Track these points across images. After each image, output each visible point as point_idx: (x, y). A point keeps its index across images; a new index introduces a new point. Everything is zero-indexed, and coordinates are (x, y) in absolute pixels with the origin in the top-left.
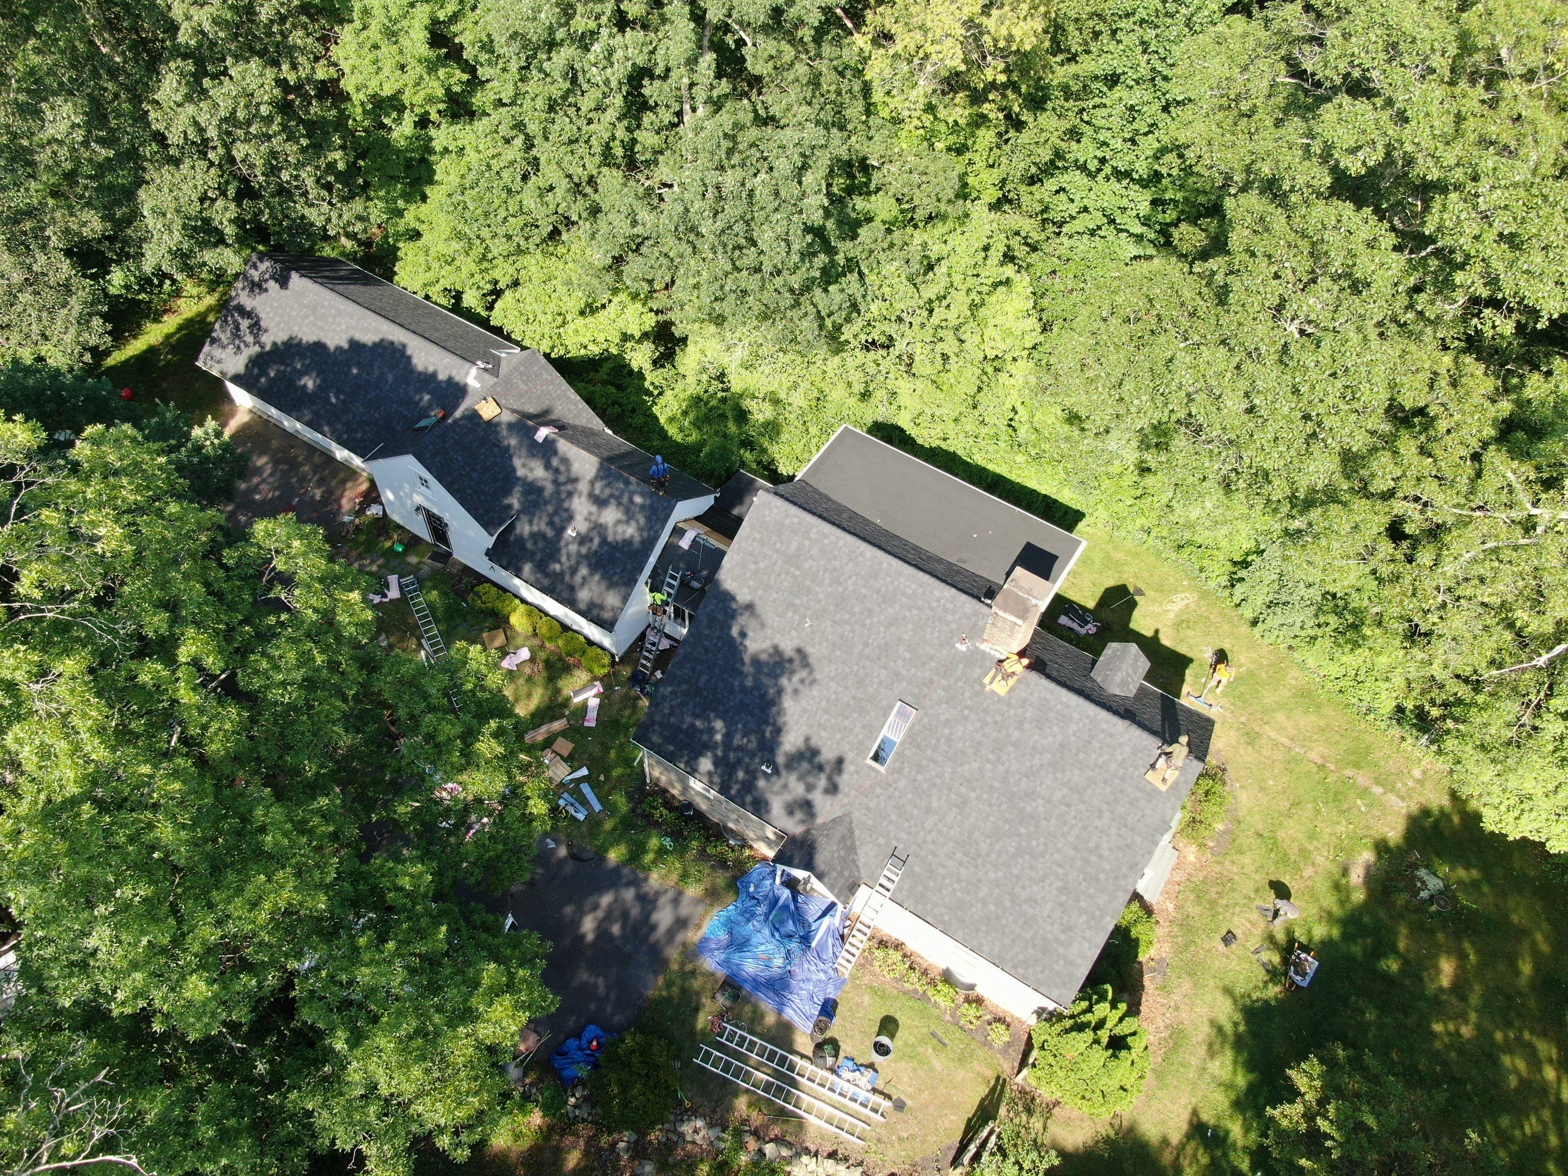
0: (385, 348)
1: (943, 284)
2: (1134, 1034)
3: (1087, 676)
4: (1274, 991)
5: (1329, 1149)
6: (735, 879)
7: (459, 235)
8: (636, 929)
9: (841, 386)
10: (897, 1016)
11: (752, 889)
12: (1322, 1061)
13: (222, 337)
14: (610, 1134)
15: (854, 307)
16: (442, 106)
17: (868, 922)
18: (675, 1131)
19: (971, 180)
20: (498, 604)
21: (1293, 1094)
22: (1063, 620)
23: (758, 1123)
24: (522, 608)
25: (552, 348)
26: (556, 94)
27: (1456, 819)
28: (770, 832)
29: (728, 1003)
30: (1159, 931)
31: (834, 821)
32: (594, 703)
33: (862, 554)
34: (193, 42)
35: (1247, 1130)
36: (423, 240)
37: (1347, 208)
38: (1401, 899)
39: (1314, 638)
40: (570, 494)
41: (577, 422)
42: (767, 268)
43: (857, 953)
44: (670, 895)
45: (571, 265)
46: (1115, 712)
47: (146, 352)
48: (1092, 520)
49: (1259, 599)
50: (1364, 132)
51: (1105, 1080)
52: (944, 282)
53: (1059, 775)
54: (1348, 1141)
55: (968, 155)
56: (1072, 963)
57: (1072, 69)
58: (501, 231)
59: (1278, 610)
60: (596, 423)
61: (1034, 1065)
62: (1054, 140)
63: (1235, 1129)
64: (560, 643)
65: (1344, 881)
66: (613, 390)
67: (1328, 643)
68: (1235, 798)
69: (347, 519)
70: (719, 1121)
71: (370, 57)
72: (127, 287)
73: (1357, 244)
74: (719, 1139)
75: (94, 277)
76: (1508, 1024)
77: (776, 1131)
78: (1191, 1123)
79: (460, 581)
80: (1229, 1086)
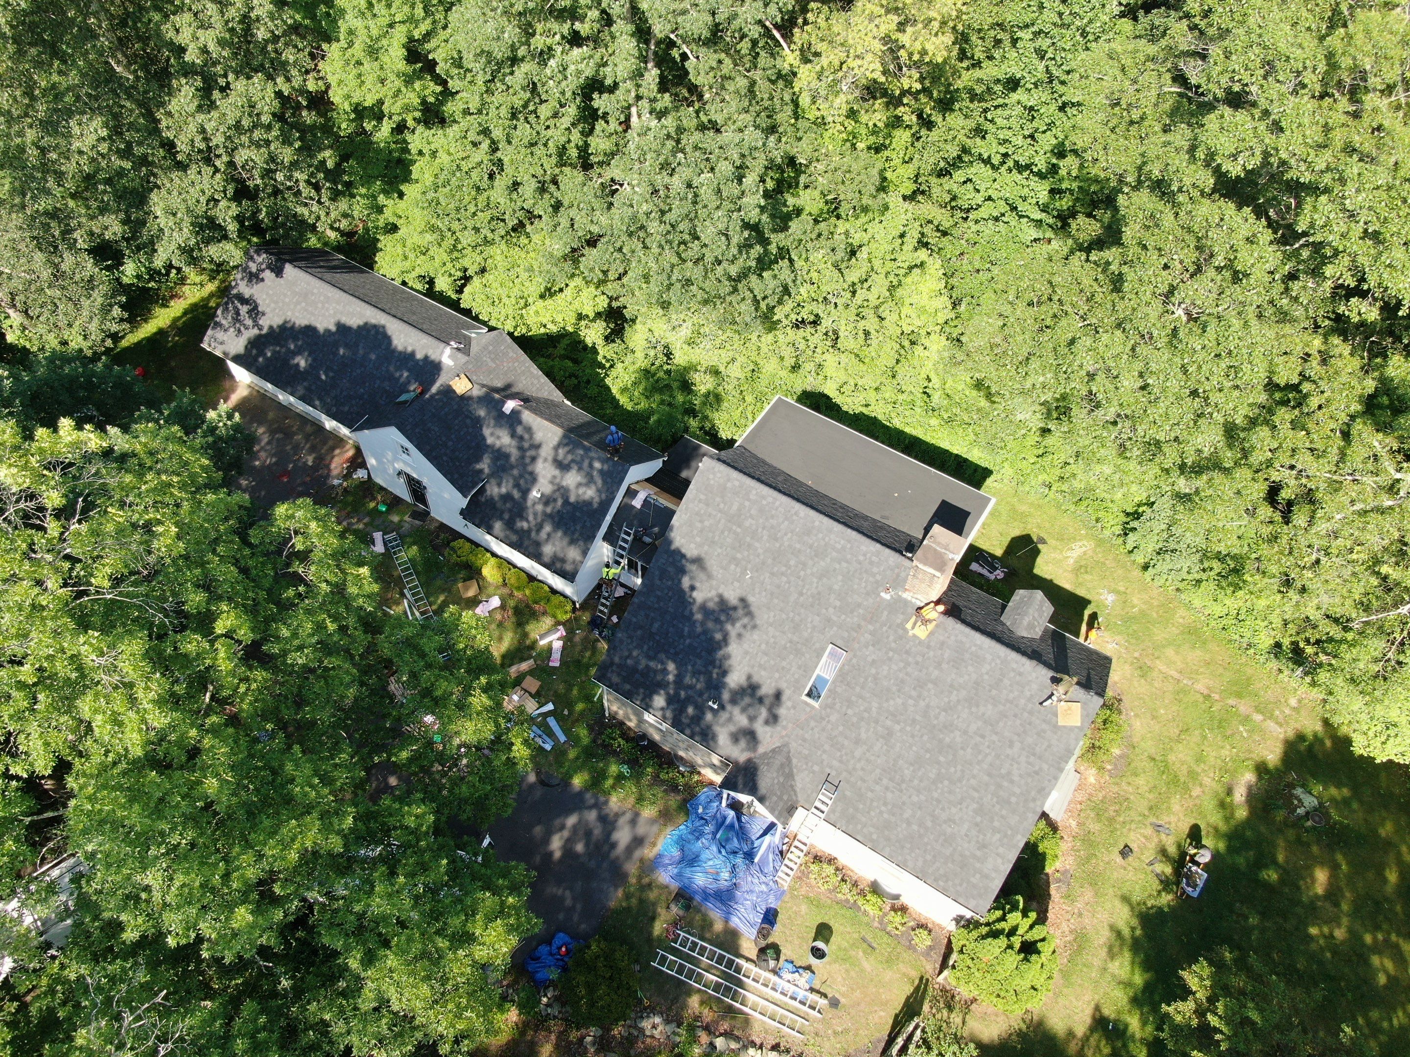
0: (368, 331)
1: (864, 269)
2: (1043, 940)
3: (997, 619)
4: (1166, 899)
5: (1218, 1041)
6: (685, 801)
7: (433, 229)
8: (598, 846)
9: (774, 361)
10: (831, 923)
11: (700, 810)
12: (1211, 963)
13: (224, 322)
14: (578, 1029)
15: (786, 291)
16: (418, 114)
17: (804, 840)
18: (636, 1027)
19: (889, 175)
20: (472, 558)
21: (1185, 993)
22: (974, 567)
23: (709, 1019)
24: (493, 561)
25: (516, 327)
26: (518, 103)
27: (1328, 743)
28: (715, 760)
29: (681, 913)
30: (1064, 846)
31: (773, 751)
32: (558, 645)
33: (796, 514)
34: (198, 61)
35: (1144, 1023)
36: (400, 232)
37: (1229, 207)
38: (1280, 815)
39: (1199, 582)
40: (534, 459)
41: (540, 395)
42: (709, 258)
43: (795, 867)
44: (628, 816)
45: (532, 255)
46: (1024, 653)
47: (155, 334)
48: (999, 476)
49: (1150, 546)
50: (1244, 140)
51: (1018, 980)
52: (866, 267)
53: (974, 709)
54: (1235, 1035)
55: (886, 153)
56: (986, 877)
57: (977, 73)
58: (470, 224)
59: (1167, 557)
60: (557, 395)
61: (954, 967)
62: (961, 137)
63: (1134, 1023)
64: (527, 592)
65: (1228, 800)
66: (569, 364)
67: (1212, 585)
68: (1130, 726)
69: (336, 482)
70: (674, 1018)
71: (355, 72)
72: (139, 277)
73: (1238, 239)
74: (674, 1033)
75: (107, 268)
76: (1377, 928)
77: (725, 1026)
78: (1093, 1017)
79: (438, 537)
80: (1127, 984)
